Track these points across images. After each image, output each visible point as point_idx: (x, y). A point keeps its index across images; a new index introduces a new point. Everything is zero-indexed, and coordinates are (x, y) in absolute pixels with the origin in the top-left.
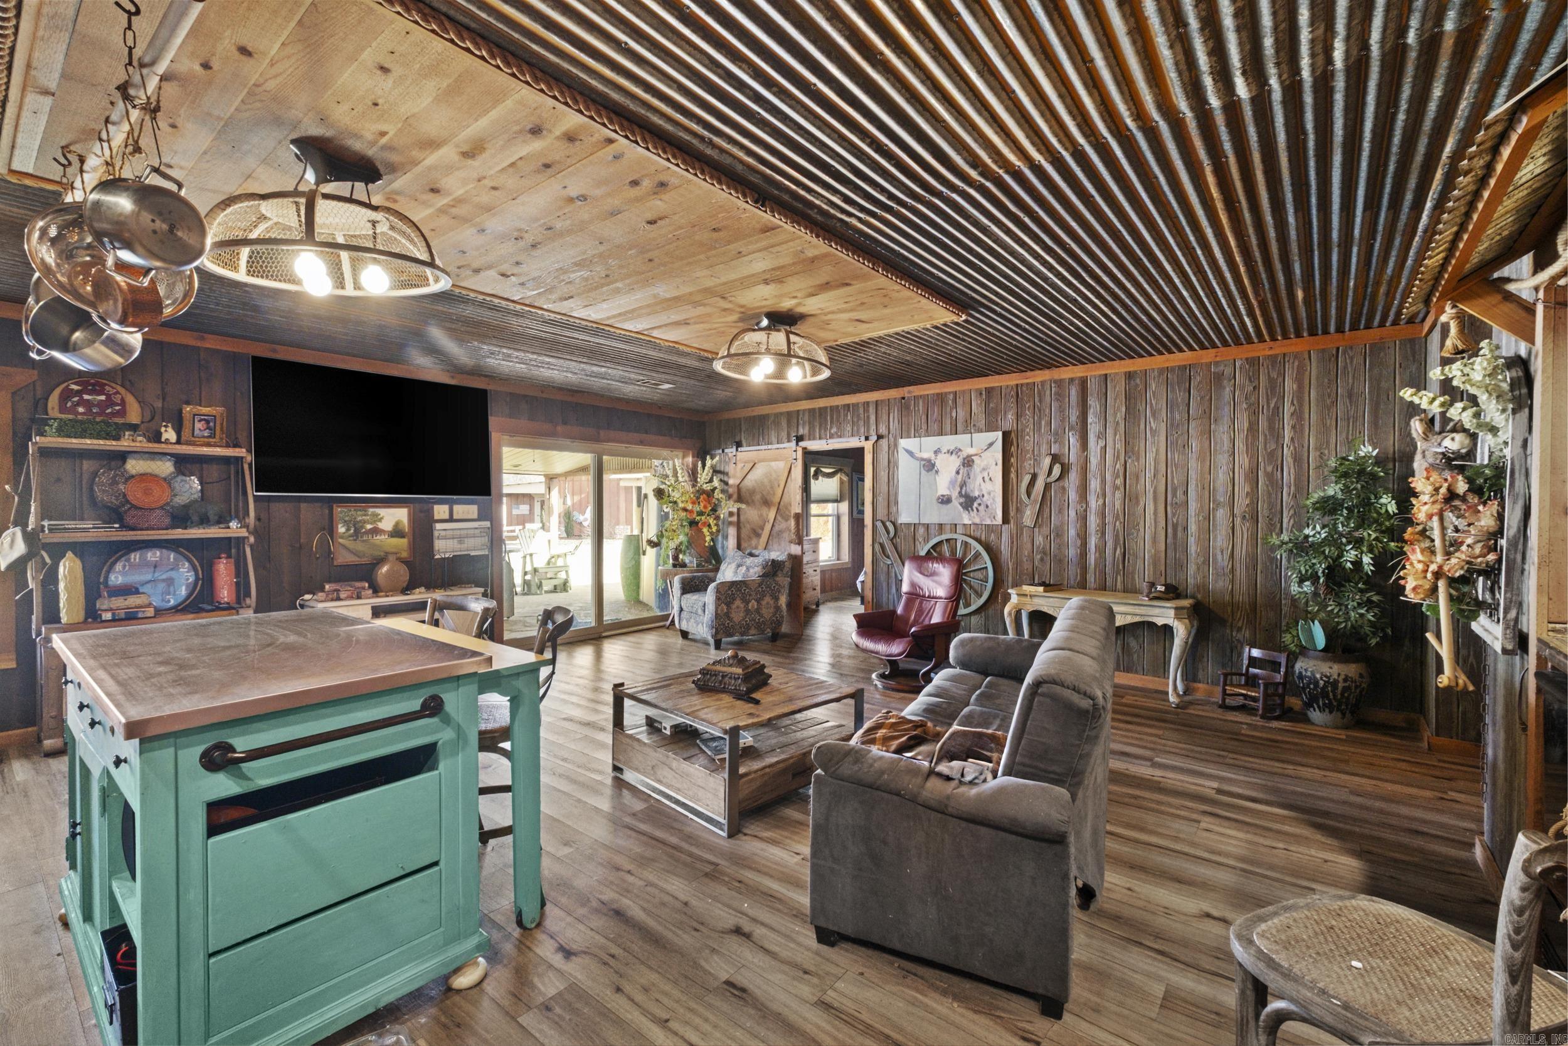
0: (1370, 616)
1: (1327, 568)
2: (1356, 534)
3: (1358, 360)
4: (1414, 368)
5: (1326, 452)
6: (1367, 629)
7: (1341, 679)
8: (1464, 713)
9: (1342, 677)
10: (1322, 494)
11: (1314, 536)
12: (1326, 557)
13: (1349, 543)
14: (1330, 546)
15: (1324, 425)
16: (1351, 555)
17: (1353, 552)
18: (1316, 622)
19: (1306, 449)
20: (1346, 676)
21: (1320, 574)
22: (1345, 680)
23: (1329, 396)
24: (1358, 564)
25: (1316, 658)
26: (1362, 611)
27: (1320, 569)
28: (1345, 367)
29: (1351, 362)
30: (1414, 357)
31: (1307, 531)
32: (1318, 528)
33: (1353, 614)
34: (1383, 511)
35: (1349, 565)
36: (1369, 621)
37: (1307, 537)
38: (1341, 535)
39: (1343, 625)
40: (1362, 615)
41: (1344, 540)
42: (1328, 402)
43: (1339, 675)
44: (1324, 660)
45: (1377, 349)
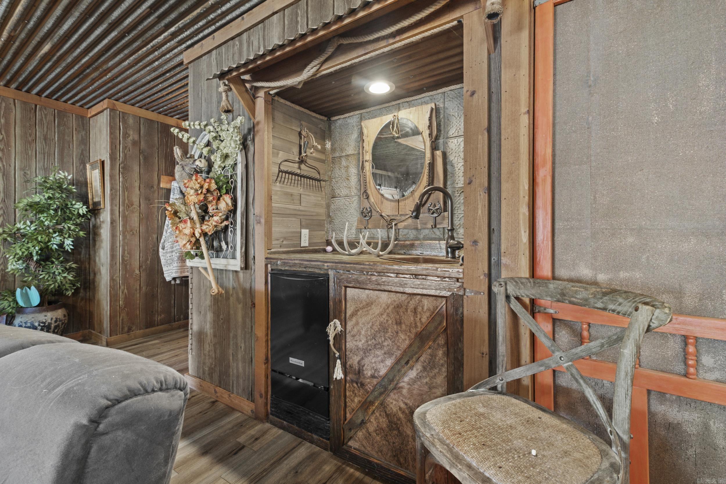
0: (70, 277)
1: (40, 249)
2: (59, 227)
3: (50, 118)
4: (83, 133)
5: (29, 172)
6: (67, 286)
7: (53, 322)
8: (123, 320)
9: (54, 319)
10: (30, 200)
11: (24, 228)
12: (39, 242)
13: (55, 232)
14: (41, 234)
15: (27, 154)
16: (56, 240)
17: (58, 238)
18: (33, 288)
19: (13, 168)
20: (56, 318)
21: (34, 254)
22: (56, 322)
23: (30, 135)
24: (61, 245)
25: (33, 312)
26: (65, 275)
27: (35, 250)
28: (41, 120)
29: (46, 118)
30: (83, 127)
31: (18, 225)
32: (28, 223)
33: (58, 278)
34: (76, 213)
35: (55, 246)
36: (69, 280)
37: (19, 229)
38: (48, 227)
39: (52, 286)
40: (65, 277)
41: (51, 231)
42: (30, 139)
43: (52, 319)
44: (40, 312)
45: (62, 114)
